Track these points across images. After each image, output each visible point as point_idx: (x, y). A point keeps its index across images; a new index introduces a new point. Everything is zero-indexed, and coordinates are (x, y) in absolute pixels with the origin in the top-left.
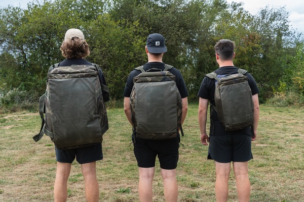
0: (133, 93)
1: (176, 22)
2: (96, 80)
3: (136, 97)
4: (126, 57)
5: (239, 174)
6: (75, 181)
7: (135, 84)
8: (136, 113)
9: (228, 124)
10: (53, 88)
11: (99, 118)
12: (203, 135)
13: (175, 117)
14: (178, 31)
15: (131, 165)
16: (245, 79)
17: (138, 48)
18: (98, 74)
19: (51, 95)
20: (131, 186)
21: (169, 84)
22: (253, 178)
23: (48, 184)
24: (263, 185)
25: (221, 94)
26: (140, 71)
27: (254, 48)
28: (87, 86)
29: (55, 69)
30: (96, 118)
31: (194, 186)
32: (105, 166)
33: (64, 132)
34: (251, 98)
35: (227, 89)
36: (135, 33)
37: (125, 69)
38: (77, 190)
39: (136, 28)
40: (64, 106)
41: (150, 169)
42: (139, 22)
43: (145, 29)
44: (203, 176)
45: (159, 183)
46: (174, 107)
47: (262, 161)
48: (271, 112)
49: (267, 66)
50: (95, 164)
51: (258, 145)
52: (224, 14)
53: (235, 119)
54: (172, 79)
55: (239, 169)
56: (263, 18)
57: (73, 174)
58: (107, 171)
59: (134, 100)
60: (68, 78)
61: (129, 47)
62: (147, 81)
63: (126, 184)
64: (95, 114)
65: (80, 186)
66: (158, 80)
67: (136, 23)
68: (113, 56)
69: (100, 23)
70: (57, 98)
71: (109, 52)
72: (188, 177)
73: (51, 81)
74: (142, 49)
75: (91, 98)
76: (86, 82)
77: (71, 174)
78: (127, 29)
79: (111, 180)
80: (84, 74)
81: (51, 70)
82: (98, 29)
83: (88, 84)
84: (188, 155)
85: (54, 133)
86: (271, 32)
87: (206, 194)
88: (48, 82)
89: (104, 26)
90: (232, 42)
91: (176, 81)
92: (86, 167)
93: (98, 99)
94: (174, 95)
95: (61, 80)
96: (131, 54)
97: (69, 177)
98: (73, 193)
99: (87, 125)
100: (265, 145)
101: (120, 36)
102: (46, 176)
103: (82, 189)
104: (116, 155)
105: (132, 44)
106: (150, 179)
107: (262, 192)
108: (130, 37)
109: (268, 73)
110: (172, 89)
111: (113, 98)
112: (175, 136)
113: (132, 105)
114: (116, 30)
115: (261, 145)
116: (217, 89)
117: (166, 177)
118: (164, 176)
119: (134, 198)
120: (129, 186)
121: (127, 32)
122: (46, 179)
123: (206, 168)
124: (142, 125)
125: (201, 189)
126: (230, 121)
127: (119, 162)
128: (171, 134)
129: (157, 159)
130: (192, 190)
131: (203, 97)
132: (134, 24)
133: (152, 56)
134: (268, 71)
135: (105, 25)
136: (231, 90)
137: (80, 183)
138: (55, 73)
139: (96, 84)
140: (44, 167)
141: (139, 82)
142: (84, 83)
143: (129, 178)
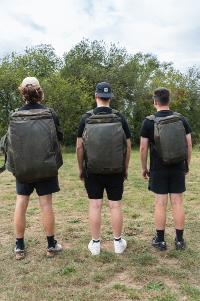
0: (85, 133)
1: (117, 80)
2: (51, 121)
3: (88, 136)
4: (74, 109)
5: (175, 204)
6: (32, 214)
7: (87, 125)
8: (88, 150)
9: (166, 159)
10: (14, 129)
11: (54, 154)
12: (145, 170)
13: (121, 154)
14: (118, 87)
15: (80, 200)
16: (180, 119)
17: (85, 101)
18: (53, 116)
19: (12, 136)
20: (81, 217)
21: (116, 125)
22: (185, 209)
23: (8, 217)
24: (194, 215)
25: (160, 132)
26: (90, 115)
27: (183, 102)
28: (43, 126)
29: (15, 113)
30: (52, 155)
31: (135, 217)
32: (58, 201)
33: (24, 167)
34: (185, 136)
35: (164, 128)
36: (82, 89)
37: (73, 120)
38: (34, 221)
39: (83, 84)
40: (24, 144)
41: (99, 200)
42: (85, 79)
43: (90, 85)
44: (143, 208)
45: (105, 215)
46: (120, 145)
47: (192, 195)
48: (198, 155)
49: (194, 116)
50: (51, 196)
51: (189, 182)
52: (158, 72)
53: (172, 154)
54: (119, 121)
55: (175, 199)
56: (190, 76)
57: (30, 208)
58: (60, 205)
59: (86, 139)
60: (27, 120)
61: (77, 101)
62: (97, 123)
63: (76, 216)
64: (51, 151)
65: (37, 218)
66: (107, 122)
67: (83, 80)
68: (63, 108)
69: (52, 80)
70: (18, 138)
71: (60, 105)
72: (130, 209)
73: (11, 123)
74: (88, 102)
75: (47, 137)
76: (42, 123)
77: (28, 208)
78: (75, 85)
79: (64, 212)
80: (41, 116)
81: (11, 114)
82: (49, 85)
83: (44, 125)
84: (129, 191)
85: (16, 169)
86: (197, 88)
87: (146, 223)
88: (9, 124)
89: (54, 83)
90: (168, 89)
91: (122, 123)
92: (44, 198)
93: (53, 138)
94: (121, 135)
95: (20, 122)
96: (79, 107)
97: (27, 211)
98: (31, 224)
99: (44, 161)
100: (194, 183)
101: (69, 91)
102: (6, 210)
103: (38, 220)
104: (67, 192)
105: (80, 98)
106: (99, 209)
107: (194, 221)
108: (78, 92)
109: (195, 123)
110: (119, 130)
111: (63, 145)
112: (121, 170)
113: (84, 144)
114: (65, 86)
115: (191, 183)
116: (156, 129)
117: (113, 207)
118: (111, 206)
119: (84, 227)
120: (79, 217)
121: (75, 88)
122: (6, 213)
123: (146, 202)
124: (92, 161)
125: (141, 219)
126: (167, 155)
127: (70, 198)
128: (117, 169)
129: (105, 192)
130: (134, 220)
131: (144, 136)
132: (81, 80)
133: (101, 101)
134: (195, 121)
135: (56, 82)
136: (168, 128)
137: (36, 216)
138: (15, 116)
139: (51, 125)
140: (4, 202)
141: (90, 123)
142: (41, 124)
143: (79, 210)
